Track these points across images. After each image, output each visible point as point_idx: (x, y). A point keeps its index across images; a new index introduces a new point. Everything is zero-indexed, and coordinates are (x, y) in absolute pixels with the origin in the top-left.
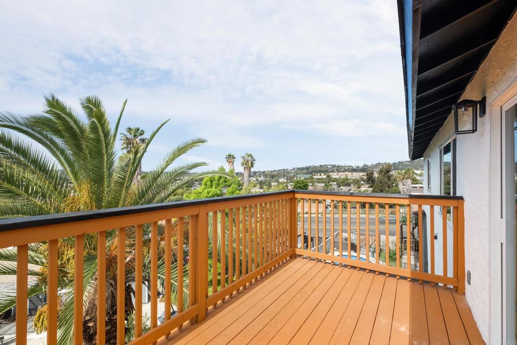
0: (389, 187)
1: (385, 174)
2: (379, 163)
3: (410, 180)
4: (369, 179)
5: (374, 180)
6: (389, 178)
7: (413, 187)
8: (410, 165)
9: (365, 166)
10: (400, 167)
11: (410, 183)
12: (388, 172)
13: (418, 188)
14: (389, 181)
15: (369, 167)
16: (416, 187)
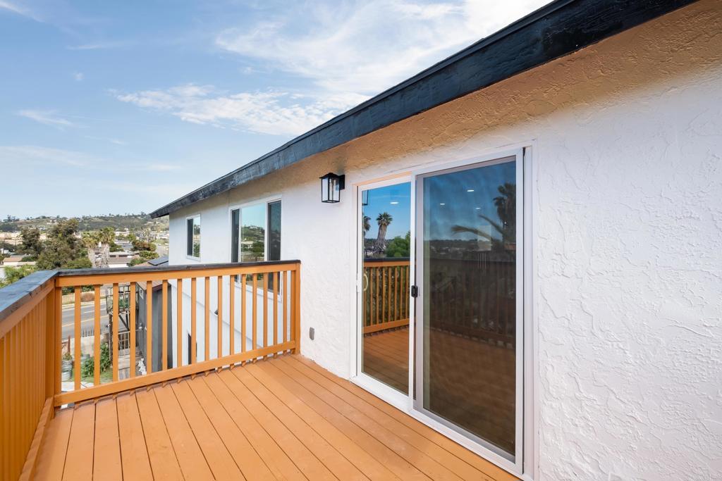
0: (73, 259)
1: (65, 236)
2: (44, 217)
3: (107, 245)
4: (29, 245)
5: (40, 247)
6: (71, 242)
7: (111, 256)
8: (102, 222)
9: (9, 220)
10: (86, 225)
11: (108, 249)
12: (71, 232)
13: (117, 257)
14: (72, 248)
15: (21, 224)
16: (115, 256)
